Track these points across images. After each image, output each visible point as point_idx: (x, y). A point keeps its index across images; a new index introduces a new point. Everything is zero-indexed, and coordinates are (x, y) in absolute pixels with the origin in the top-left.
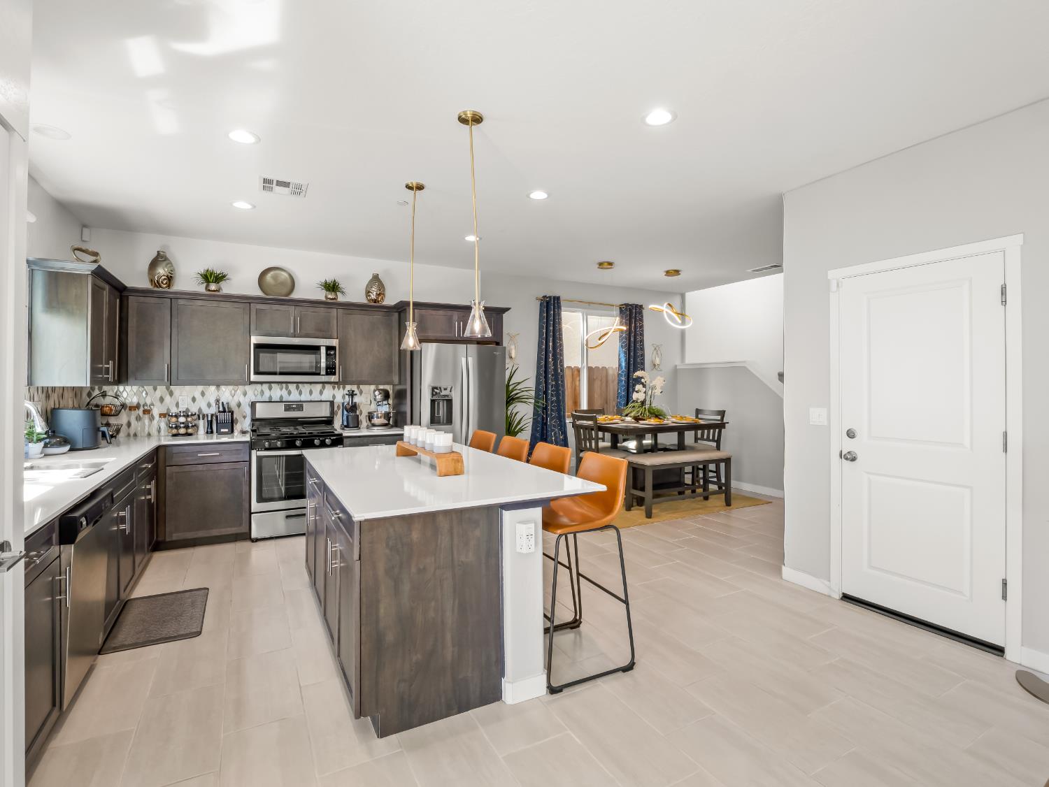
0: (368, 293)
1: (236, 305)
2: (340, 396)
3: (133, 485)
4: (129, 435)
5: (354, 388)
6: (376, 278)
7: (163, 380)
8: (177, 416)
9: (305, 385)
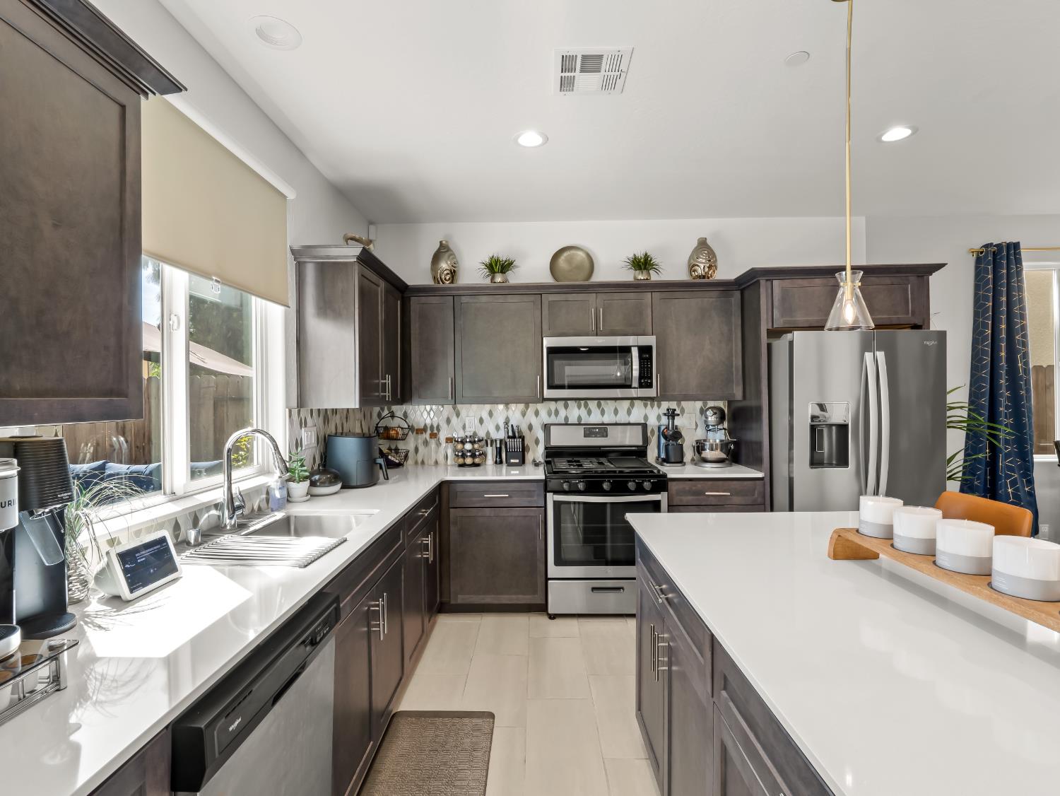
0: (692, 268)
1: (525, 298)
2: (654, 416)
3: (402, 548)
4: (416, 463)
5: (673, 405)
6: (703, 245)
7: (447, 398)
8: (463, 442)
9: (609, 401)
